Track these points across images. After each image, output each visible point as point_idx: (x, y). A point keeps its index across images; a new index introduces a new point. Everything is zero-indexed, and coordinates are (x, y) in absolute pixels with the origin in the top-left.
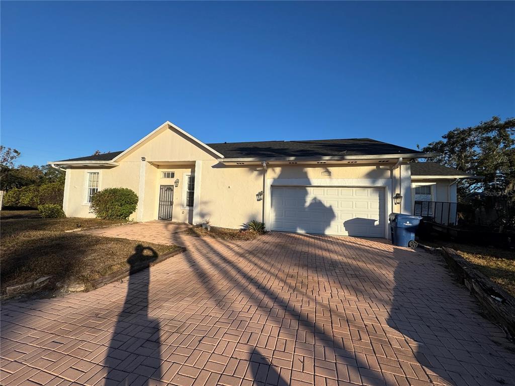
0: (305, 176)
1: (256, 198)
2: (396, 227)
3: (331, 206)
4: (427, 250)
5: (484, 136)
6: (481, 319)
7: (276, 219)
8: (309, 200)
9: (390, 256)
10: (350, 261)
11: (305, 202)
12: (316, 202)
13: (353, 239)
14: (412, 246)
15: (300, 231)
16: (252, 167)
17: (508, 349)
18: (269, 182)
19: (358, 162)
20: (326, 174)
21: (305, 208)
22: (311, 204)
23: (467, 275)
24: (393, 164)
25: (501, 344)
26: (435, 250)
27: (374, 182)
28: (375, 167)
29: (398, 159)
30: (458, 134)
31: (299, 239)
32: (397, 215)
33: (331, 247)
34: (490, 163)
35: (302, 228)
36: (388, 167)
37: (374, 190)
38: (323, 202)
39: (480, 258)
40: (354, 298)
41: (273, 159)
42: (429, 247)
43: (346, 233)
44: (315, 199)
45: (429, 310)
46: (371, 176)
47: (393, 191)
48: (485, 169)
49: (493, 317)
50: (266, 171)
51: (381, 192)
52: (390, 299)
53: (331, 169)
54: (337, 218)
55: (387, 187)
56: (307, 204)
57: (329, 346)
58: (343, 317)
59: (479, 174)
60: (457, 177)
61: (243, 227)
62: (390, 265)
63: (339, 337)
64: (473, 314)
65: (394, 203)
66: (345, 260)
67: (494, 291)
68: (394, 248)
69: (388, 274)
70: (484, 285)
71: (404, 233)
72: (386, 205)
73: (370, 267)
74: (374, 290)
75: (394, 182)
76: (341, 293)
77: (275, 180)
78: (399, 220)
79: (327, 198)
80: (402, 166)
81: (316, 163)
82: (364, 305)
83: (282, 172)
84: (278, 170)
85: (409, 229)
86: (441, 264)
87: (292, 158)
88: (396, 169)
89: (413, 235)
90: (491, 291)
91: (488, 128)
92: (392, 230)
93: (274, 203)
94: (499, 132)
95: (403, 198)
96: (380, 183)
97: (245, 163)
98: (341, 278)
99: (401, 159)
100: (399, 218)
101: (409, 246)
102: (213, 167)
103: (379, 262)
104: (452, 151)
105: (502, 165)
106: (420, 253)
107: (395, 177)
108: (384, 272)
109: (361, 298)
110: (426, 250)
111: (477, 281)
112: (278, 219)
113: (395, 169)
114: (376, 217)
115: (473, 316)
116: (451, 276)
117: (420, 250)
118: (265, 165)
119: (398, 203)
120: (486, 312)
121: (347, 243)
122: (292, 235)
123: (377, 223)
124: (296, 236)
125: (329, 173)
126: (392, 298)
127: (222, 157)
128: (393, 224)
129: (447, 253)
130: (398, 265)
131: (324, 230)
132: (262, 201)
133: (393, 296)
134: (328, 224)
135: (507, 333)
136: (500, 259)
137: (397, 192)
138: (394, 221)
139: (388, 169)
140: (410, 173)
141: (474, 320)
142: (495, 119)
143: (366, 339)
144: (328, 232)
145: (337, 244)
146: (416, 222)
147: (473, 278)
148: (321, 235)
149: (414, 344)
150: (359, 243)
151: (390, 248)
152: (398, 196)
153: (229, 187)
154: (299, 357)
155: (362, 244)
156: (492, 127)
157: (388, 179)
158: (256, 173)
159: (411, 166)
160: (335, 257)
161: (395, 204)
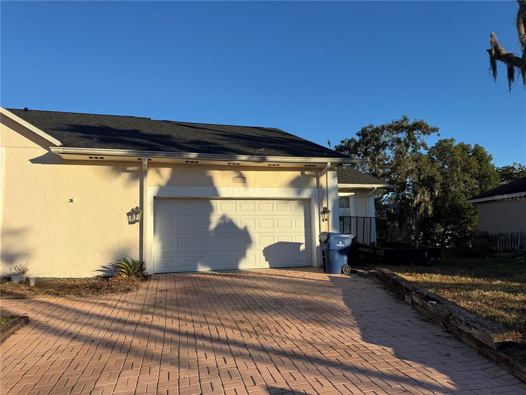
0: (210, 182)
1: (126, 219)
2: (329, 250)
3: (246, 228)
4: (361, 275)
5: (395, 136)
6: (424, 324)
7: (163, 253)
8: (215, 220)
9: (328, 285)
10: (293, 296)
11: (209, 222)
12: (225, 223)
13: (277, 272)
14: (345, 272)
15: (202, 269)
16: (118, 166)
17: (446, 337)
18: (151, 191)
19: (281, 165)
20: (239, 180)
21: (209, 233)
22: (219, 226)
23: (407, 289)
24: (320, 170)
25: (441, 336)
26: (369, 273)
27: (299, 192)
28: (300, 172)
29: (326, 163)
30: (372, 132)
31: (208, 280)
32: (329, 235)
33: (260, 283)
34: (402, 169)
35: (205, 264)
36: (313, 173)
37: (298, 203)
38: (235, 222)
39: (408, 275)
40: (321, 329)
41: (162, 154)
42: (362, 271)
43: (266, 265)
44: (224, 217)
45: (388, 325)
46: (296, 184)
47: (320, 204)
48: (398, 177)
49: (431, 319)
50: (146, 173)
51: (306, 204)
52: (354, 324)
53: (246, 173)
54: (254, 244)
55: (314, 199)
56: (213, 226)
57: (330, 366)
58: (324, 345)
59: (392, 182)
60: (376, 186)
61: (101, 273)
62: (336, 294)
63: (333, 359)
64: (418, 321)
65: (321, 220)
66: (287, 296)
67: (430, 297)
68: (329, 277)
69: (338, 302)
70: (422, 294)
71: (337, 256)
72: (313, 222)
73: (318, 298)
74: (336, 319)
75: (321, 193)
76: (307, 327)
77: (161, 189)
78: (331, 241)
79: (241, 215)
80: (328, 172)
81: (226, 163)
82: (336, 333)
83: (173, 175)
84: (166, 172)
85: (342, 251)
86: (379, 286)
87: (193, 155)
88: (323, 176)
89: (345, 258)
90: (428, 298)
91: (398, 127)
92: (323, 254)
93: (158, 227)
94: (408, 134)
95: (331, 213)
96: (306, 194)
97: (106, 158)
98: (297, 314)
99: (329, 164)
100: (332, 238)
101: (342, 273)
102: (34, 161)
103: (323, 292)
104: (366, 154)
105: (412, 173)
106: (356, 279)
107: (322, 187)
108: (334, 301)
109: (329, 328)
110: (359, 275)
111: (417, 293)
112: (167, 253)
113: (321, 175)
114: (302, 240)
115: (418, 323)
116: (392, 296)
117: (354, 275)
118: (146, 162)
119: (326, 220)
120: (426, 317)
121: (274, 276)
122: (192, 276)
123: (303, 247)
124: (199, 276)
125: (244, 179)
126: (355, 322)
127: (58, 143)
128: (325, 247)
129: (383, 273)
130: (343, 292)
131: (237, 263)
132: (138, 224)
133: (355, 320)
134: (242, 255)
135: (443, 328)
136: (423, 274)
137: (325, 205)
138: (326, 242)
139: (314, 176)
140: (336, 180)
141: (421, 325)
142: (405, 119)
143: (354, 355)
144: (244, 265)
145: (264, 279)
146: (348, 243)
147: (412, 291)
148: (234, 271)
149: (390, 350)
150: (288, 275)
151: (324, 277)
152: (325, 211)
153: (71, 201)
154: (313, 379)
155: (292, 276)
156: (402, 127)
157: (314, 188)
158: (126, 175)
159: (338, 173)
160: (274, 294)
161: (323, 221)
